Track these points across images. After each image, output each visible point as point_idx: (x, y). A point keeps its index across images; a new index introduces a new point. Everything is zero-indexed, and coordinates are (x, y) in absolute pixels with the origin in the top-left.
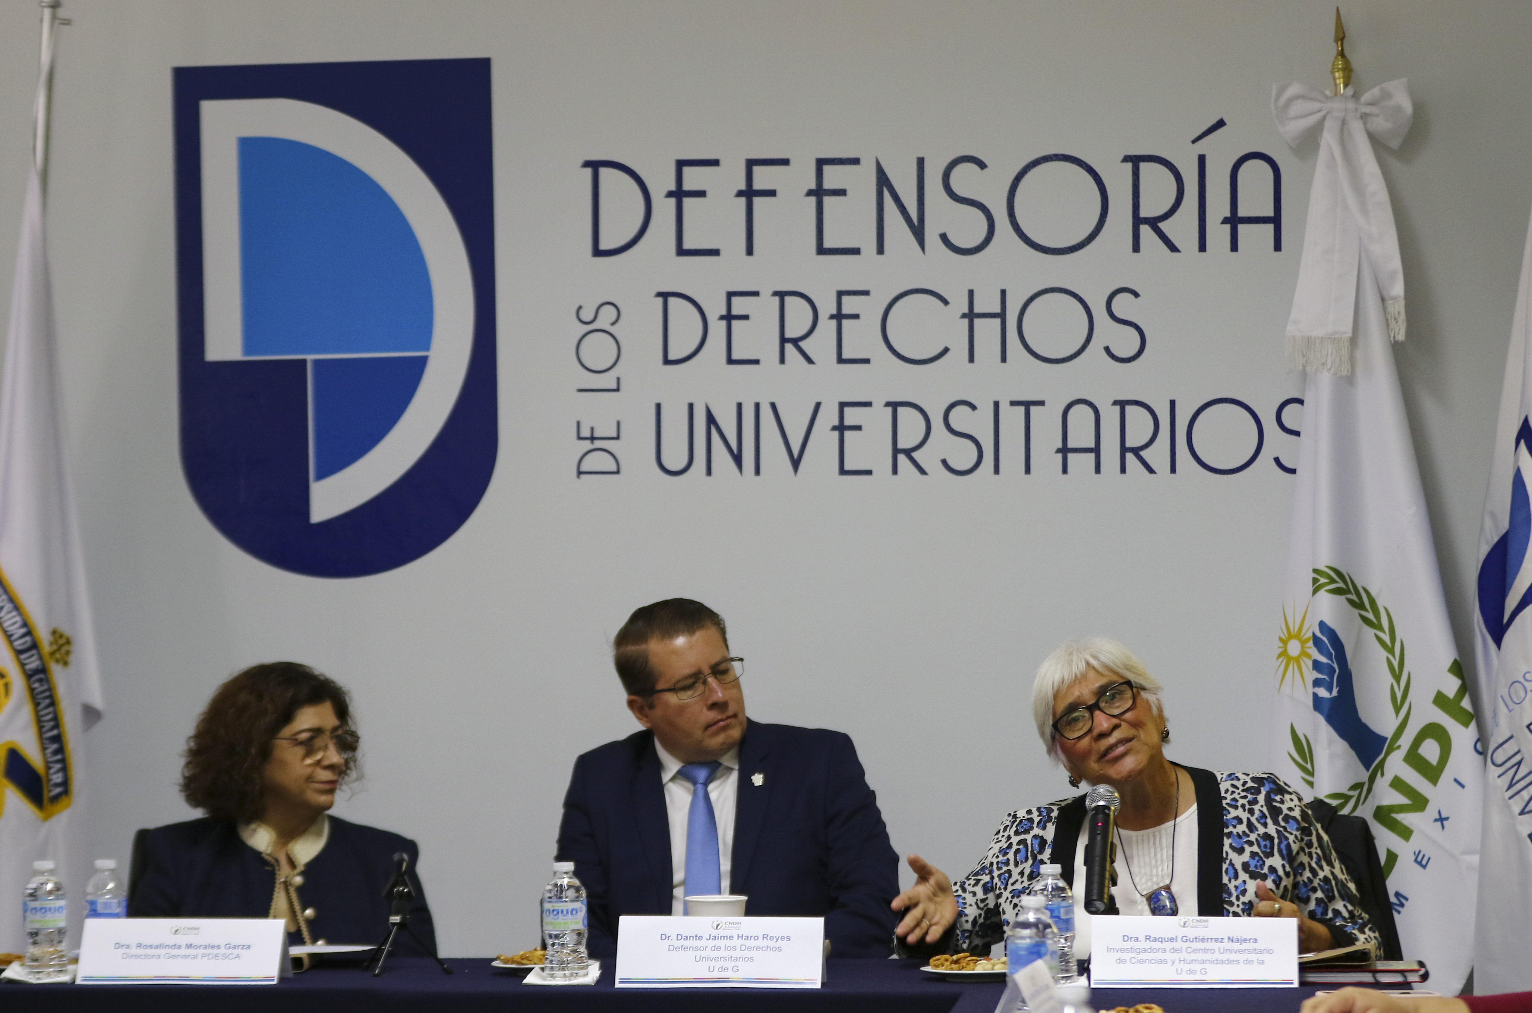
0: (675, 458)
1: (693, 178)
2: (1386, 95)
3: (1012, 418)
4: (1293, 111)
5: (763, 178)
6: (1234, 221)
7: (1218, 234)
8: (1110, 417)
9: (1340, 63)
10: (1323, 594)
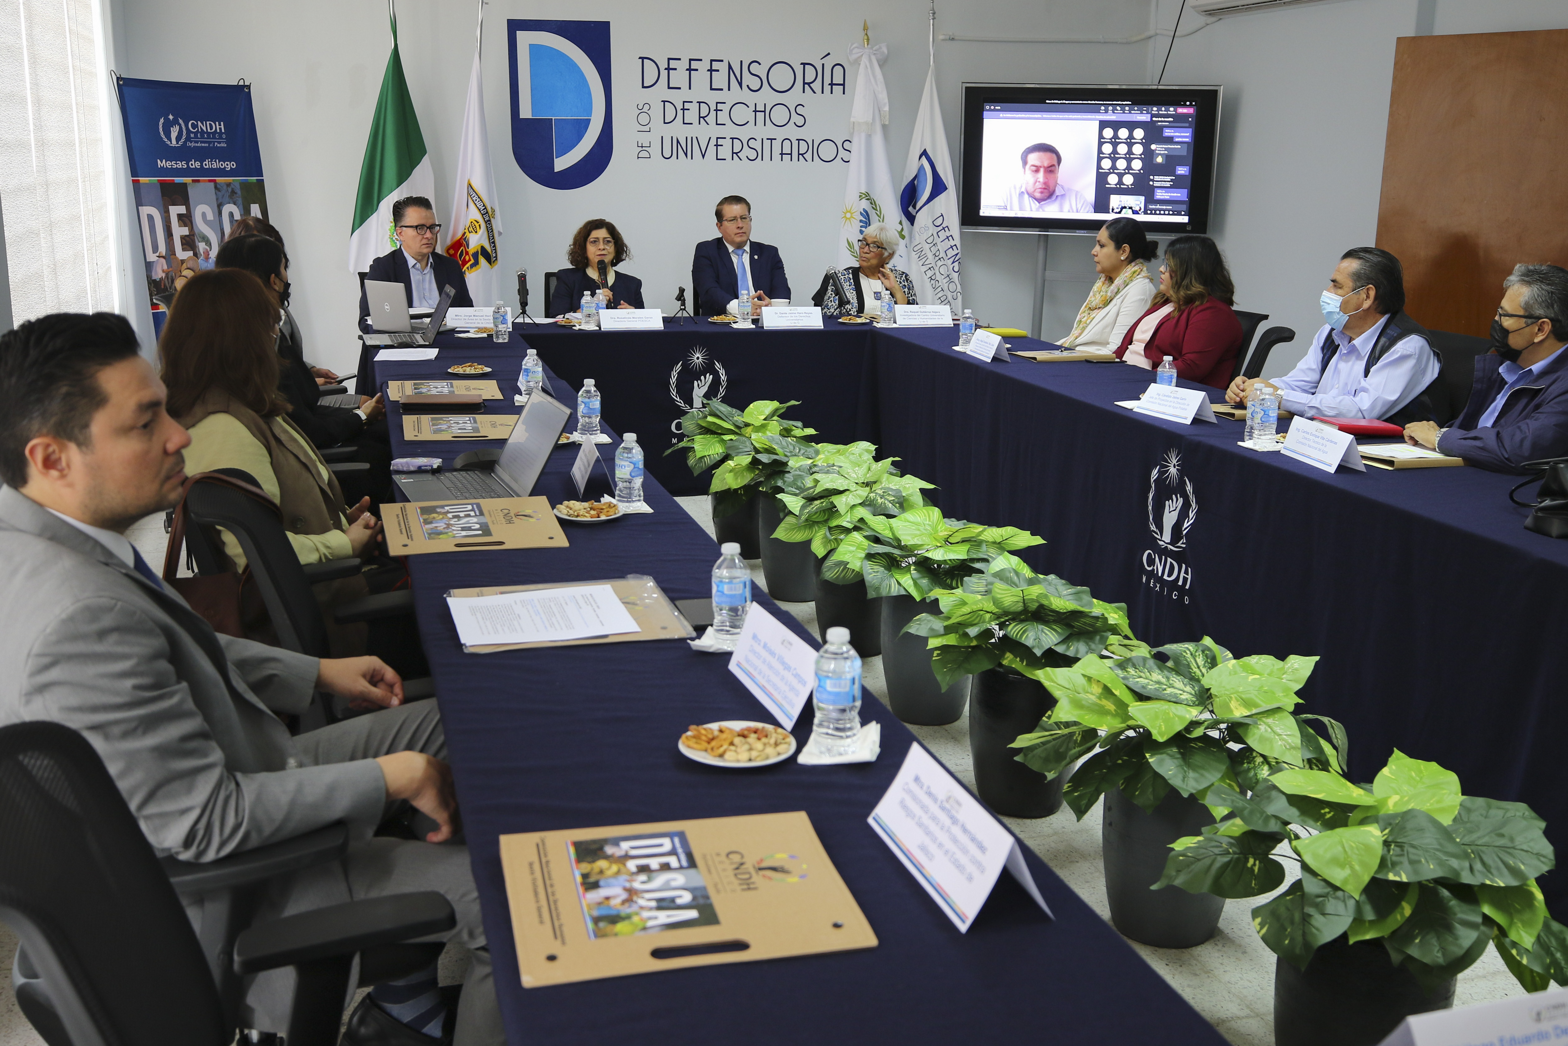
0: (667, 154)
1: (673, 64)
2: (880, 48)
3: (767, 144)
4: (854, 52)
5: (694, 65)
6: (832, 84)
7: (827, 88)
8: (795, 143)
9: (866, 37)
10: (864, 200)
